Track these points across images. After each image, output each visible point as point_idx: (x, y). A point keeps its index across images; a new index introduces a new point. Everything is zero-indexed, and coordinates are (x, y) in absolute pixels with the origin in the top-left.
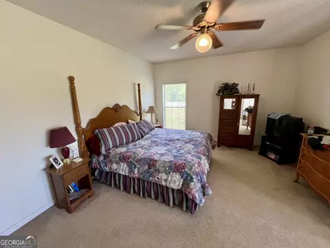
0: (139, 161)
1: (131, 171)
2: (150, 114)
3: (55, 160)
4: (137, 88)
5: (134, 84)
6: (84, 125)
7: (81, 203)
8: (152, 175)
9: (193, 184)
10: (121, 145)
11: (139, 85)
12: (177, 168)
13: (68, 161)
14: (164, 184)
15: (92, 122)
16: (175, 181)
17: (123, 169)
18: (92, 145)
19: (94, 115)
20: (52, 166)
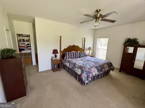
0: (72, 63)
1: (69, 66)
2: (89, 50)
3: (53, 57)
4: (84, 40)
5: (83, 38)
6: (62, 50)
7: (57, 70)
8: (74, 68)
9: (83, 74)
10: (71, 58)
11: (85, 38)
12: (81, 68)
13: (56, 59)
14: (76, 72)
15: (65, 50)
16: (79, 72)
17: (68, 65)
18: (63, 56)
19: (66, 47)
20: (52, 59)
